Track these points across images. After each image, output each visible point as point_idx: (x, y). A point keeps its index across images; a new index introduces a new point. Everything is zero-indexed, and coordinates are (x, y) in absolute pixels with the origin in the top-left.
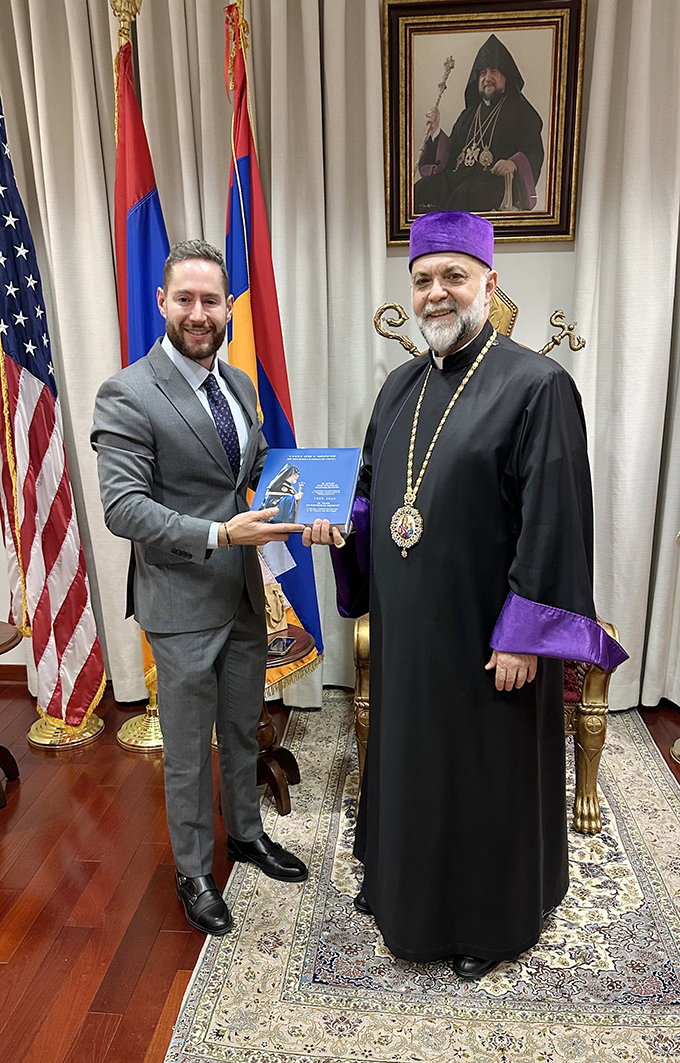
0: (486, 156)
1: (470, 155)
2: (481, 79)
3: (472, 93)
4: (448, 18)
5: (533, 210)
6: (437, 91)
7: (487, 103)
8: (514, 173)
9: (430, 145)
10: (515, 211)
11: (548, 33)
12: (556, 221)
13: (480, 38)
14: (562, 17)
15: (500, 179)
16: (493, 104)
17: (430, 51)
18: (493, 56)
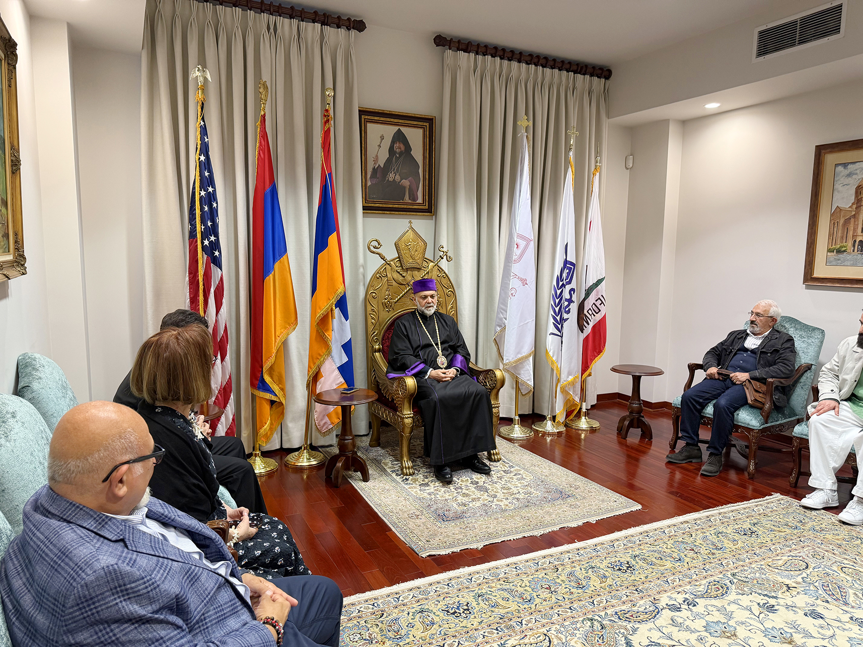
0: (398, 178)
1: (391, 176)
2: (395, 145)
3: (391, 150)
4: (382, 119)
5: (417, 202)
6: (377, 148)
7: (398, 156)
8: (409, 186)
9: (375, 171)
10: (410, 202)
11: (421, 131)
12: (427, 207)
13: (393, 129)
14: (426, 126)
15: (405, 188)
16: (400, 156)
17: (374, 130)
18: (399, 137)
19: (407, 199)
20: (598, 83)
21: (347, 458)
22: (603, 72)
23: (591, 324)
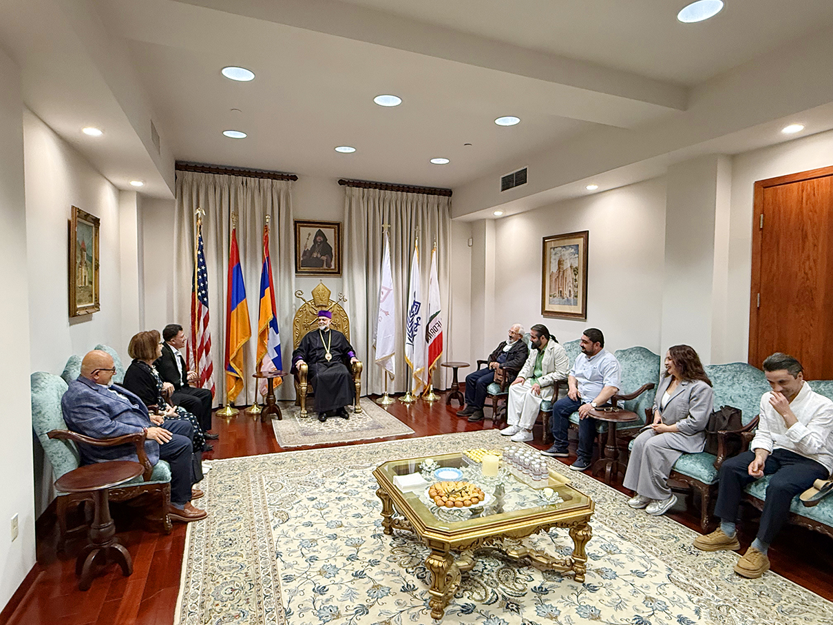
0: (319, 256)
1: (315, 255)
2: (317, 238)
3: (315, 241)
4: (309, 225)
5: (331, 269)
6: (306, 240)
8: (326, 259)
9: (305, 252)
10: (327, 268)
11: (332, 230)
12: (337, 271)
14: (336, 227)
15: (323, 261)
16: (320, 244)
17: (304, 231)
18: (320, 233)
19: (325, 267)
20: (444, 199)
21: (270, 407)
22: (447, 193)
23: (433, 338)
